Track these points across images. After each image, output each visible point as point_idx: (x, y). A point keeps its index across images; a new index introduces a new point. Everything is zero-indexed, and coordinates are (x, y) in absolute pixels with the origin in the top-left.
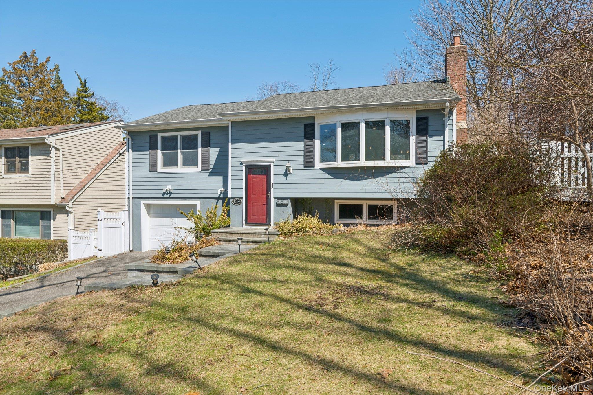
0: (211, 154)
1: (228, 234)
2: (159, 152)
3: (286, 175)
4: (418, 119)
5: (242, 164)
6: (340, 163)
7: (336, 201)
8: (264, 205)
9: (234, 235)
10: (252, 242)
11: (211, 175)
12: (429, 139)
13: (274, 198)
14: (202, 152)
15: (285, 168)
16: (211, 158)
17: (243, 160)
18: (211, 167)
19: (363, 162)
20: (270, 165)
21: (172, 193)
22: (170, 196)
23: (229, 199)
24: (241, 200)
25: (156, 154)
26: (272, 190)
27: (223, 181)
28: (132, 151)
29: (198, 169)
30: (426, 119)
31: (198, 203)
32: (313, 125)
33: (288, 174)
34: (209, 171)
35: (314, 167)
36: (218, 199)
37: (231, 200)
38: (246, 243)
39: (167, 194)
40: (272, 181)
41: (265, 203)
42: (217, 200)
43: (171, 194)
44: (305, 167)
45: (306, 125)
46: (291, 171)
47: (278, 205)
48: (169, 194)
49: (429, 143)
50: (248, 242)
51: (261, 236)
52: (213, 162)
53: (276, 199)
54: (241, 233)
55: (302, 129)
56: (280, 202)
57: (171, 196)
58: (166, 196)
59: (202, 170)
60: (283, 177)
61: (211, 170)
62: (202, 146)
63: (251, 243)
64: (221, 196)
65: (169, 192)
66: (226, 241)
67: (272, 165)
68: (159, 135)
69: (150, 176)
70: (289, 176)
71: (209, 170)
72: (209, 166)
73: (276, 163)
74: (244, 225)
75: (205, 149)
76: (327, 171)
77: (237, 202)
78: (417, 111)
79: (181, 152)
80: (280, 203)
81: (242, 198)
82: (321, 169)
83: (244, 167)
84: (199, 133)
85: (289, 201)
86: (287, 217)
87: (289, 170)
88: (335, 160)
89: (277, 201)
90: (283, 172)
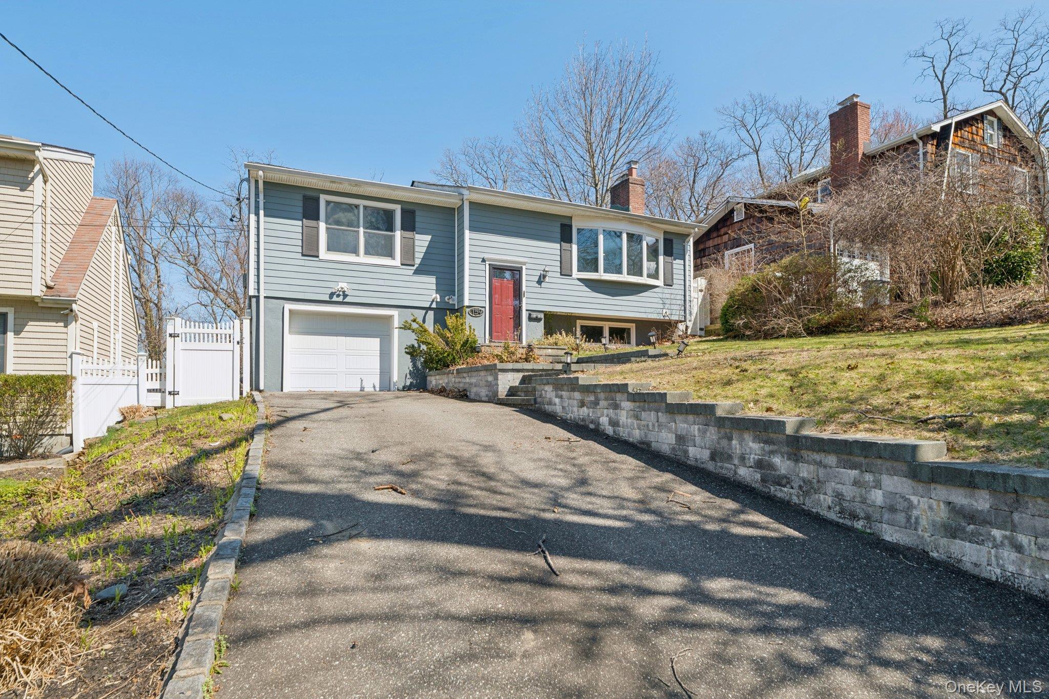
0: (417, 243)
2: (322, 226)
3: (539, 282)
4: (665, 240)
5: (484, 260)
6: (602, 275)
7: (578, 321)
11: (417, 272)
12: (674, 262)
13: (527, 310)
14: (403, 238)
15: (539, 273)
16: (417, 249)
17: (486, 256)
18: (418, 261)
19: (625, 277)
20: (522, 267)
21: (347, 295)
22: (344, 299)
23: (465, 307)
24: (483, 309)
25: (317, 228)
26: (524, 300)
27: (437, 284)
28: (265, 216)
29: (397, 262)
30: (671, 241)
31: (395, 313)
32: (570, 227)
33: (542, 282)
34: (414, 268)
35: (571, 276)
36: (430, 308)
39: (338, 296)
40: (524, 289)
41: (513, 317)
42: (424, 311)
43: (345, 296)
44: (561, 275)
45: (563, 226)
46: (547, 279)
47: (530, 319)
48: (342, 297)
49: (675, 266)
52: (421, 255)
53: (528, 312)
55: (558, 230)
56: (534, 315)
57: (347, 300)
58: (335, 299)
59: (402, 264)
60: (537, 285)
61: (416, 266)
62: (404, 228)
64: (434, 306)
65: (341, 293)
67: (524, 267)
68: (323, 198)
69: (302, 263)
70: (543, 284)
71: (413, 266)
72: (414, 260)
73: (528, 266)
74: (487, 343)
75: (408, 234)
76: (586, 282)
77: (476, 312)
78: (665, 232)
79: (364, 232)
81: (485, 307)
82: (579, 279)
83: (487, 266)
84: (398, 208)
85: (542, 316)
86: (541, 334)
87: (544, 277)
88: (596, 270)
89: (530, 315)
90: (536, 279)
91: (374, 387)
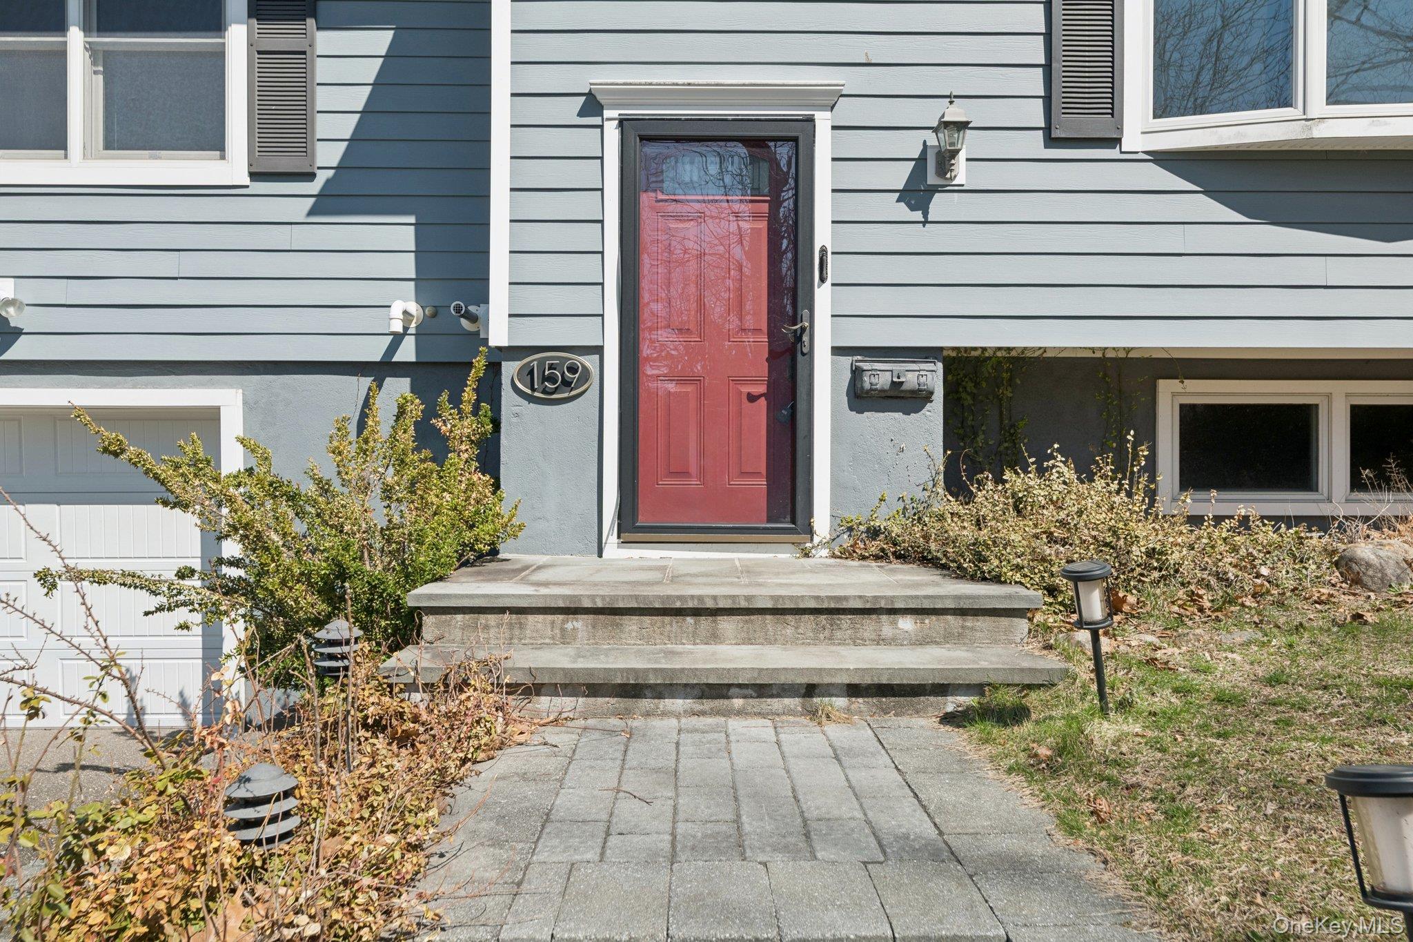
0: (324, 71)
1: (578, 624)
5: (592, 105)
6: (1317, 118)
7: (1166, 388)
8: (752, 398)
9: (632, 624)
10: (854, 690)
11: (328, 208)
13: (837, 351)
14: (258, 53)
15: (911, 145)
16: (323, 98)
17: (604, 81)
18: (328, 156)
20: (810, 120)
21: (18, 332)
23: (498, 357)
24: (590, 362)
26: (823, 297)
29: (232, 167)
31: (226, 397)
33: (934, 190)
34: (315, 187)
35: (1115, 142)
36: (382, 370)
37: (510, 369)
38: (793, 703)
40: (823, 235)
41: (762, 389)
42: (367, 382)
43: (10, 334)
44: (1051, 141)
46: (962, 172)
50: (810, 690)
51: (887, 631)
52: (346, 127)
53: (846, 361)
54: (697, 612)
56: (880, 376)
59: (255, 176)
60: (903, 212)
61: (322, 177)
63: (841, 702)
64: (407, 352)
66: (593, 688)
67: (823, 121)
70: (940, 205)
71: (310, 176)
72: (310, 152)
73: (848, 111)
74: (611, 540)
76: (1208, 169)
77: (558, 378)
79: (90, 47)
80: (883, 381)
81: (599, 350)
82: (1165, 159)
83: (612, 134)
85: (933, 377)
86: (925, 476)
87: (945, 159)
88: (1281, 96)
89: (857, 373)
90: (899, 176)
91: (184, 705)
